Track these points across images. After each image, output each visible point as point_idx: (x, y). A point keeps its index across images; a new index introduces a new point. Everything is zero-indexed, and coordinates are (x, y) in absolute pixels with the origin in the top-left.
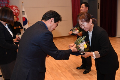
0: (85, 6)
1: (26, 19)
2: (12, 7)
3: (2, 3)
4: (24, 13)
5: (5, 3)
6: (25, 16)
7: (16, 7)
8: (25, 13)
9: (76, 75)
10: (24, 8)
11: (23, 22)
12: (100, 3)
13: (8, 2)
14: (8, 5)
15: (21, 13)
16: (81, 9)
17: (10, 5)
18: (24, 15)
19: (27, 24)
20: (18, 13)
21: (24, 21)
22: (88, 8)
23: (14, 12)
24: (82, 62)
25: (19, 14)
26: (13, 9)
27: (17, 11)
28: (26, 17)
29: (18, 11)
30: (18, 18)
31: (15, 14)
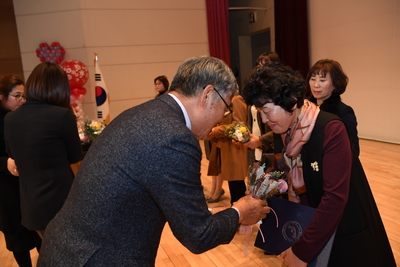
1: (103, 91)
2: (72, 65)
3: (49, 56)
4: (98, 78)
5: (55, 56)
6: (102, 84)
7: (81, 64)
8: (102, 78)
10: (100, 66)
11: (97, 98)
14: (62, 59)
15: (92, 78)
17: (68, 59)
18: (99, 82)
19: (106, 103)
20: (84, 77)
21: (99, 94)
23: (77, 75)
25: (86, 79)
26: (73, 68)
27: (82, 73)
28: (104, 87)
29: (86, 72)
30: (84, 89)
31: (78, 80)
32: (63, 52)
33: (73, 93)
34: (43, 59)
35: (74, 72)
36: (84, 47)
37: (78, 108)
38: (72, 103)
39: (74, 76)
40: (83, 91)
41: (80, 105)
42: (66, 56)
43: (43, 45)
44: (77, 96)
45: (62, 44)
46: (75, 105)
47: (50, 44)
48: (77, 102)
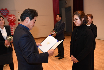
0: (59, 16)
2: (11, 16)
3: (4, 13)
5: (6, 13)
7: (14, 15)
9: (54, 60)
12: (73, 14)
13: (8, 12)
14: (8, 14)
15: (17, 20)
16: (57, 18)
17: (10, 14)
18: (19, 21)
20: (15, 19)
22: (61, 17)
23: (12, 19)
24: (58, 52)
25: (16, 20)
26: (11, 17)
27: (14, 18)
29: (15, 18)
30: (15, 23)
31: (13, 20)
32: (8, 11)
33: (11, 25)
34: (2, 14)
35: (11, 18)
36: (15, 10)
37: (13, 29)
38: (11, 28)
39: (11, 19)
40: (15, 24)
41: (13, 28)
42: (9, 13)
43: (2, 9)
44: (12, 25)
45: (8, 9)
46: (12, 28)
47: (4, 9)
48: (12, 27)
